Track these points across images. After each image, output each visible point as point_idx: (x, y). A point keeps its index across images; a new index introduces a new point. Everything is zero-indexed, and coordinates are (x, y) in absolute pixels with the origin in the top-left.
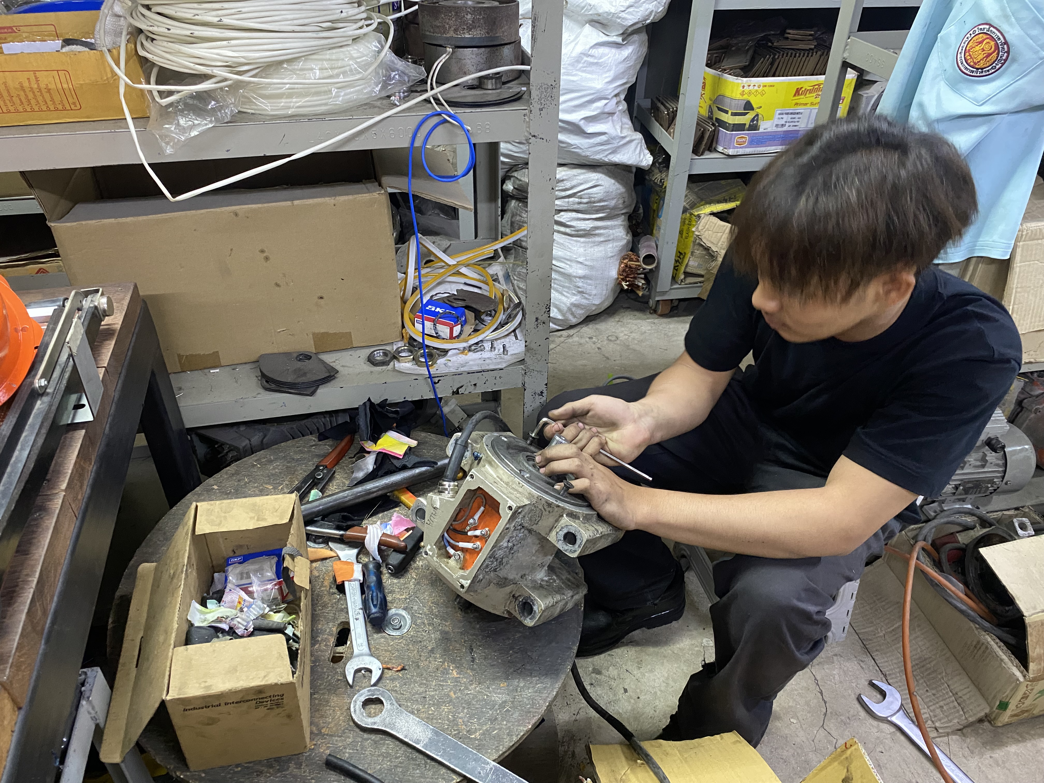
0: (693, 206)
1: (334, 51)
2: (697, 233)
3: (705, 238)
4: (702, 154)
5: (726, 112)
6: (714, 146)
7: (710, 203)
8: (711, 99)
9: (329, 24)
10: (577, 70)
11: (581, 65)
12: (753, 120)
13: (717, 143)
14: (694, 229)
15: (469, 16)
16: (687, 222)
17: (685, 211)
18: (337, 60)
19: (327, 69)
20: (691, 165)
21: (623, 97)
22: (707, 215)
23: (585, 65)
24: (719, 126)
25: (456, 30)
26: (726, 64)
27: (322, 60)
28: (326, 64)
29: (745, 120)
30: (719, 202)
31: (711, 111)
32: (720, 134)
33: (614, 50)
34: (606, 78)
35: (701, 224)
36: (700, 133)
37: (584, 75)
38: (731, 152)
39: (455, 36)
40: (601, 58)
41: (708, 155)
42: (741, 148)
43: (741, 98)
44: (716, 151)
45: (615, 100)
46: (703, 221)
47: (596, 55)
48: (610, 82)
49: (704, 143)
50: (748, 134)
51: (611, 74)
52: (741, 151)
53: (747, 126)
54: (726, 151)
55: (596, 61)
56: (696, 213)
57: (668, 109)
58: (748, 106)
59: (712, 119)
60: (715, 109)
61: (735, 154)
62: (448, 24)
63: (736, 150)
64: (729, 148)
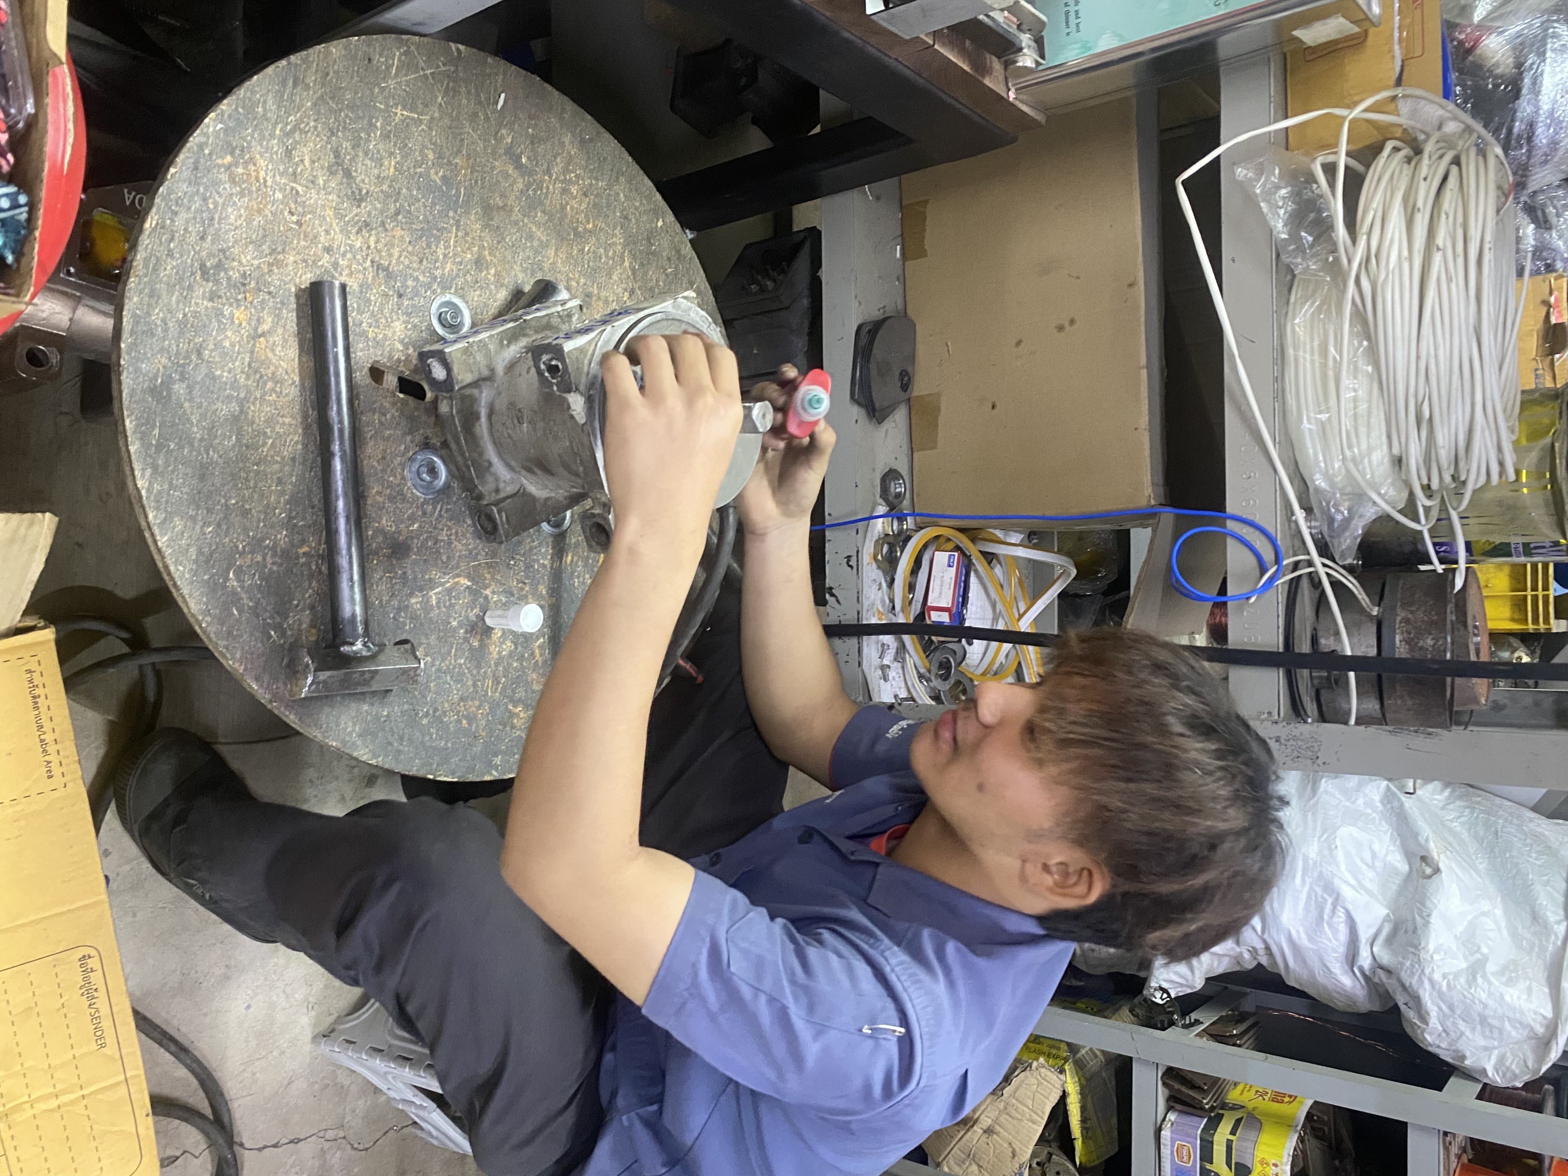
0: (1079, 1065)
1: (1383, 424)
2: (1035, 1064)
3: (1027, 1077)
4: (1164, 1084)
5: (1233, 1133)
6: (1177, 1107)
7: (1083, 1093)
8: (1254, 1109)
9: (1427, 414)
10: (1311, 885)
11: (1319, 891)
13: (1181, 1112)
14: (1042, 1060)
15: (1430, 642)
16: (1054, 1052)
17: (1073, 1048)
18: (1369, 425)
19: (1355, 408)
20: (1146, 1063)
21: (1264, 961)
22: (1063, 1085)
23: (1320, 899)
24: (1210, 1118)
25: (1407, 621)
26: (1312, 1144)
27: (1370, 401)
28: (1363, 407)
29: (1219, 1165)
30: (1083, 1109)
31: (1235, 1108)
32: (1198, 1119)
33: (1342, 950)
34: (1298, 932)
35: (1049, 1073)
36: (1199, 1082)
37: (1304, 896)
38: (1166, 1134)
39: (1398, 619)
40: (1330, 925)
41: (1162, 1094)
42: (1172, 1152)
43: (1257, 1159)
44: (1169, 1109)
45: (1260, 946)
46: (1053, 1076)
47: (1335, 920)
48: (1290, 940)
49: (1183, 1089)
50: (1194, 1166)
51: (1304, 941)
52: (1166, 1151)
53: (1208, 1166)
54: (1167, 1126)
55: (1326, 917)
56: (1067, 1067)
57: (1240, 1036)
59: (1222, 1109)
60: (1238, 1115)
61: (1162, 1141)
62: (1418, 609)
63: (1169, 1143)
64: (1172, 1132)
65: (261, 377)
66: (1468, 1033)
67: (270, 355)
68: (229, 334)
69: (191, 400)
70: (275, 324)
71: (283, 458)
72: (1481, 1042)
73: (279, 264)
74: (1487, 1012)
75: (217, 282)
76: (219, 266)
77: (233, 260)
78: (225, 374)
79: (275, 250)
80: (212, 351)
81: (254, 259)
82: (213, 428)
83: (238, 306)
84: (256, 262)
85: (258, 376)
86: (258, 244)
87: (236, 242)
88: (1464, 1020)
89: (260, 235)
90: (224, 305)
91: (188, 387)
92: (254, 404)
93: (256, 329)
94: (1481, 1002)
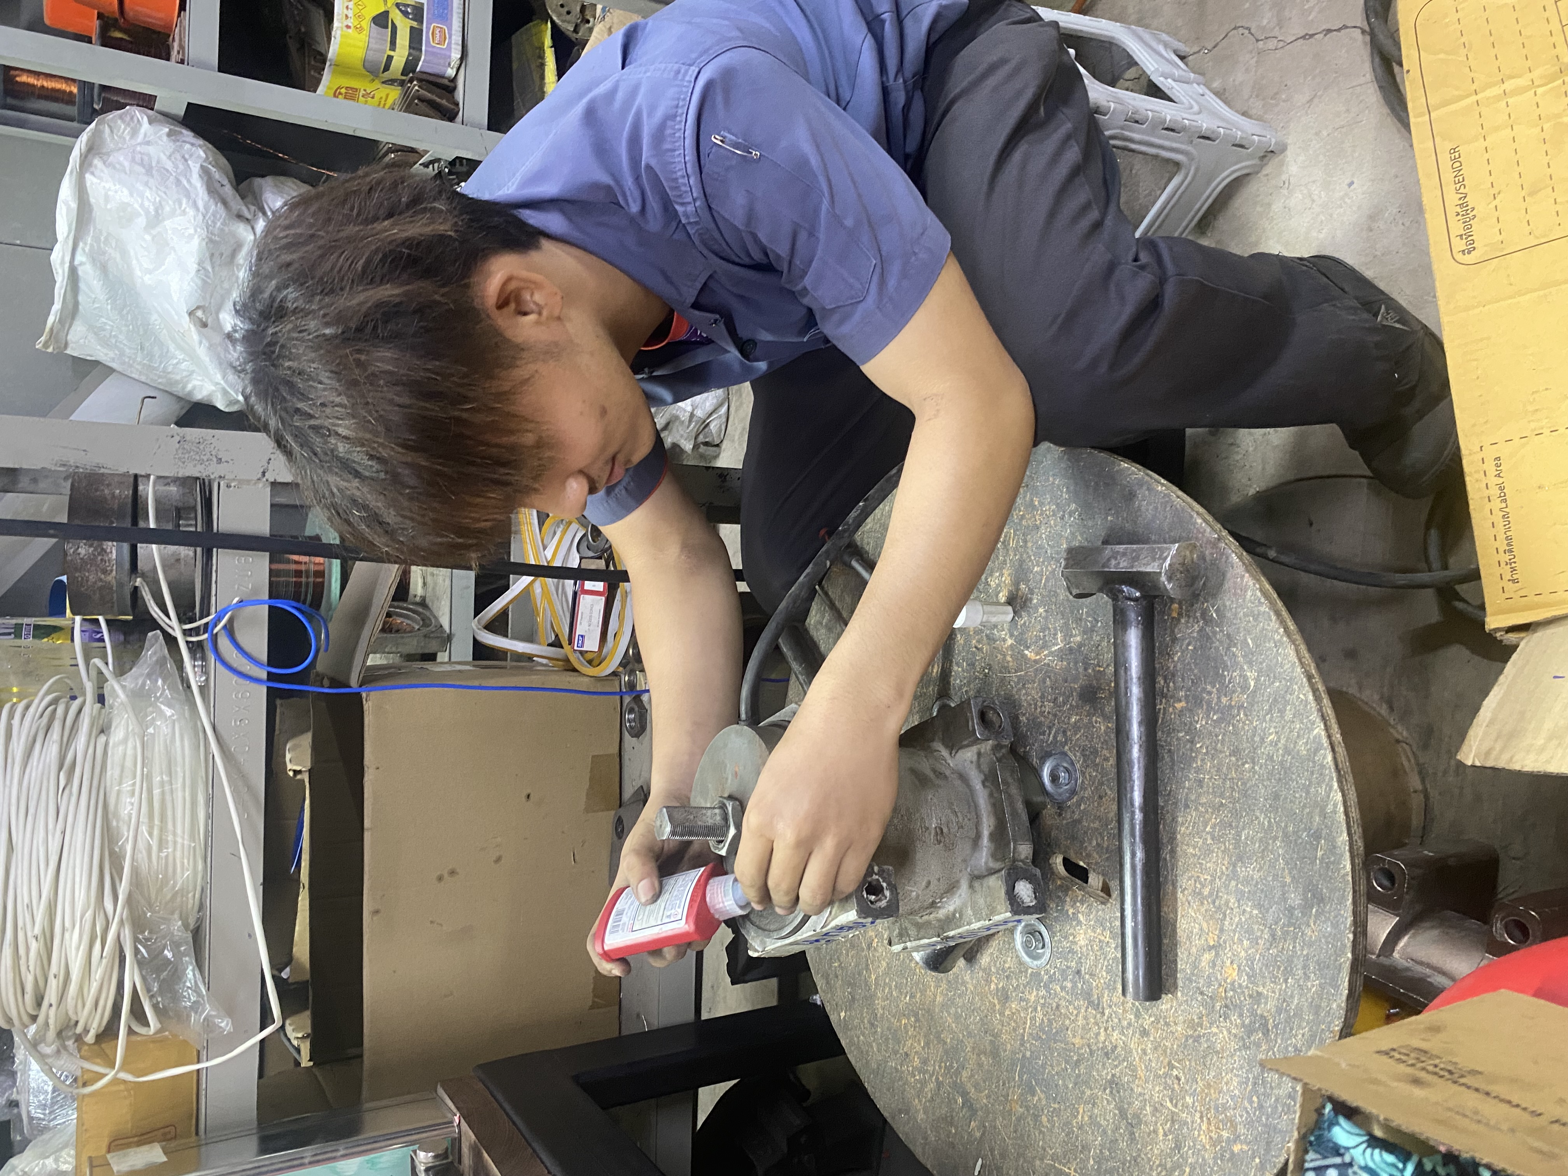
4: (457, 104)
5: (390, 58)
6: (446, 82)
8: (373, 80)
12: (405, 14)
13: (443, 77)
18: (122, 767)
24: (414, 71)
25: (105, 572)
29: (404, 26)
31: (391, 82)
32: (424, 70)
36: (423, 107)
38: (456, 55)
39: (114, 574)
41: (459, 95)
42: (450, 37)
43: (366, 32)
49: (439, 100)
50: (429, 24)
52: (457, 38)
53: (415, 24)
54: (455, 63)
58: (381, 20)
59: (404, 81)
60: (387, 75)
61: (460, 48)
62: (95, 583)
63: (453, 46)
64: (450, 57)
65: (1214, 902)
66: (163, 158)
67: (1205, 925)
68: (1243, 954)
69: (1284, 885)
70: (1198, 958)
71: (1196, 809)
72: (151, 149)
73: (1192, 1025)
74: (146, 178)
75: (1253, 1013)
76: (1250, 1031)
77: (1235, 1036)
78: (1248, 909)
79: (1194, 1041)
80: (1261, 938)
81: (1216, 1034)
82: (1263, 851)
83: (1232, 984)
84: (1214, 1030)
85: (1217, 903)
86: (1211, 1050)
87: (1232, 1056)
88: (167, 170)
89: (1208, 1059)
90: (1247, 987)
91: (1285, 900)
92: (1223, 873)
93: (1217, 955)
94: (150, 188)
